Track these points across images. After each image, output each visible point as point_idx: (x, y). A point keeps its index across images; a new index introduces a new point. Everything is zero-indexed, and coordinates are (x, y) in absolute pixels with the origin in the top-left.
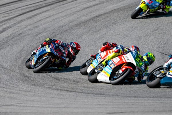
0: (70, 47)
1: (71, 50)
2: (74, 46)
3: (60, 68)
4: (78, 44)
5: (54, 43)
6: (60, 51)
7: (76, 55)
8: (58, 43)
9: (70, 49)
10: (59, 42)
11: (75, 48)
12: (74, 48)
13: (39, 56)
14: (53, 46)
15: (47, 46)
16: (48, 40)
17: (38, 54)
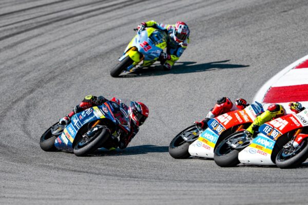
1: (133, 116)
2: (138, 109)
3: (113, 148)
4: (145, 106)
6: (123, 116)
9: (131, 114)
10: (116, 100)
11: (140, 113)
12: (138, 112)
13: (82, 125)
14: (109, 108)
15: (95, 108)
16: (90, 98)
17: (78, 122)
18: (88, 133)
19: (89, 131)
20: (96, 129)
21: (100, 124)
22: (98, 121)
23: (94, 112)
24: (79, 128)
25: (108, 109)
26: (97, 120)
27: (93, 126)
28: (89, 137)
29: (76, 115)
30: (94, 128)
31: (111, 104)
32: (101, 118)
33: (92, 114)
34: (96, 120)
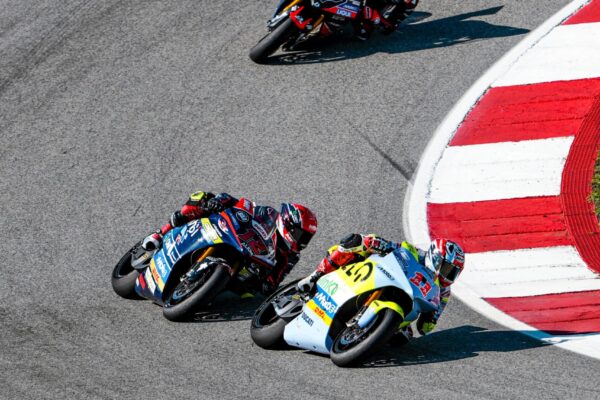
0: (281, 223)
1: (285, 233)
2: (295, 219)
3: (249, 295)
4: (310, 212)
5: (234, 212)
6: (257, 237)
7: (300, 249)
8: (245, 208)
9: (281, 228)
10: (246, 204)
11: (297, 226)
12: (295, 224)
13: (180, 257)
14: (230, 223)
15: (205, 221)
16: (199, 198)
17: (174, 250)
18: (189, 274)
19: (192, 270)
20: (204, 266)
21: (212, 254)
22: (210, 249)
23: (202, 231)
24: (174, 263)
25: (228, 226)
26: (208, 246)
27: (200, 260)
28: (192, 282)
29: (171, 233)
30: (200, 263)
31: (234, 215)
32: (215, 242)
33: (199, 234)
34: (205, 246)
